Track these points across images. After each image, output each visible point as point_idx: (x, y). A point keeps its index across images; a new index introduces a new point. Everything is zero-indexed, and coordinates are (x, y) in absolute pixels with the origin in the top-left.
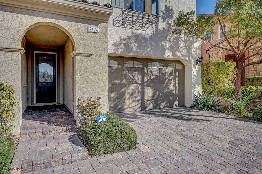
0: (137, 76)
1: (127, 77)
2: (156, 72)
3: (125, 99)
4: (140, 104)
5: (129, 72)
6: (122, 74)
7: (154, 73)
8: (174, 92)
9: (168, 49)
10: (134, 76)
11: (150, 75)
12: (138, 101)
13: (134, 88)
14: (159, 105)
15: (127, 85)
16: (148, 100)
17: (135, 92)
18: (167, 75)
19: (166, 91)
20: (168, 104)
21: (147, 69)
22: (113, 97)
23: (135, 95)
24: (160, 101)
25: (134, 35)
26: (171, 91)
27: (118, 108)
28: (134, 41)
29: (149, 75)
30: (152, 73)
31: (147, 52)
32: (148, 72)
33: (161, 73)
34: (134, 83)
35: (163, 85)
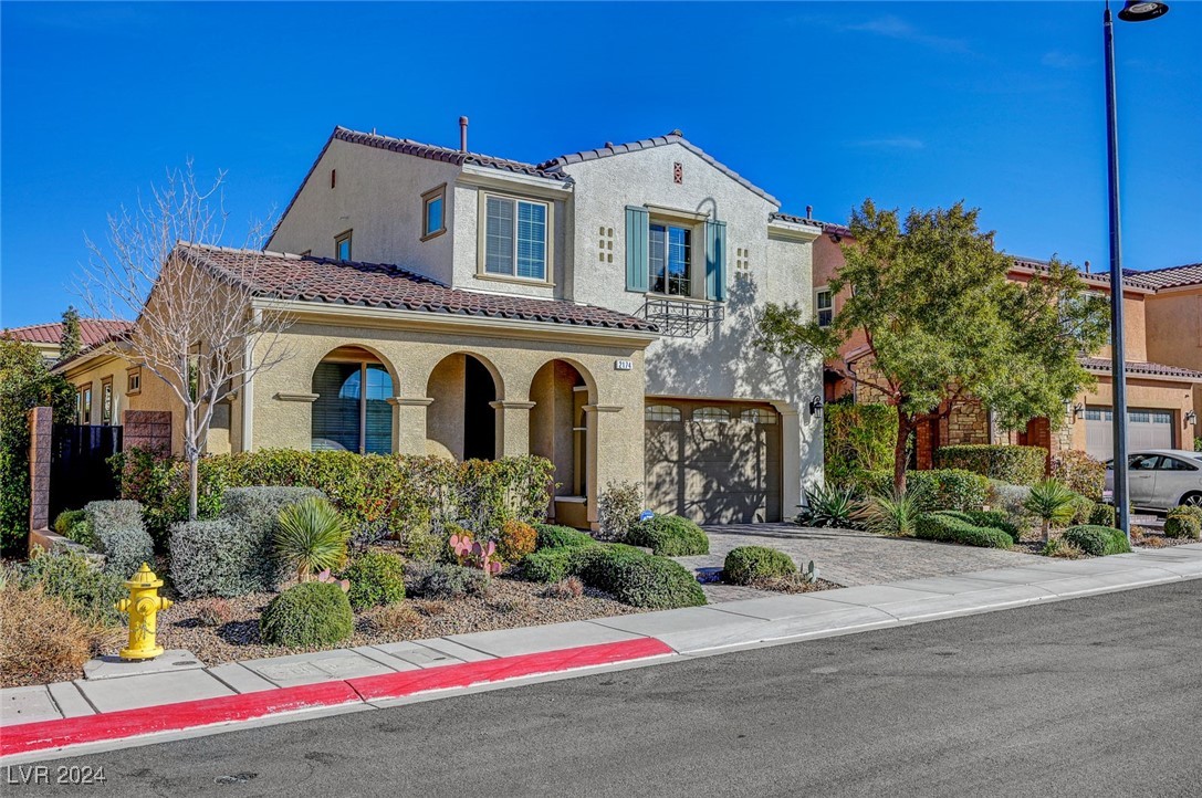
0: (670, 443)
1: (649, 445)
2: (713, 433)
5: (652, 435)
7: (707, 435)
8: (754, 484)
9: (741, 378)
10: (662, 444)
11: (697, 441)
12: (671, 503)
13: (662, 472)
14: (718, 515)
16: (693, 503)
17: (664, 481)
18: (738, 440)
19: (736, 482)
20: (740, 516)
21: (691, 426)
23: (663, 490)
24: (721, 507)
25: (669, 349)
26: (747, 481)
28: (667, 365)
29: (695, 441)
30: (702, 435)
31: (696, 388)
32: (692, 430)
33: (724, 436)
34: (663, 460)
35: (727, 466)
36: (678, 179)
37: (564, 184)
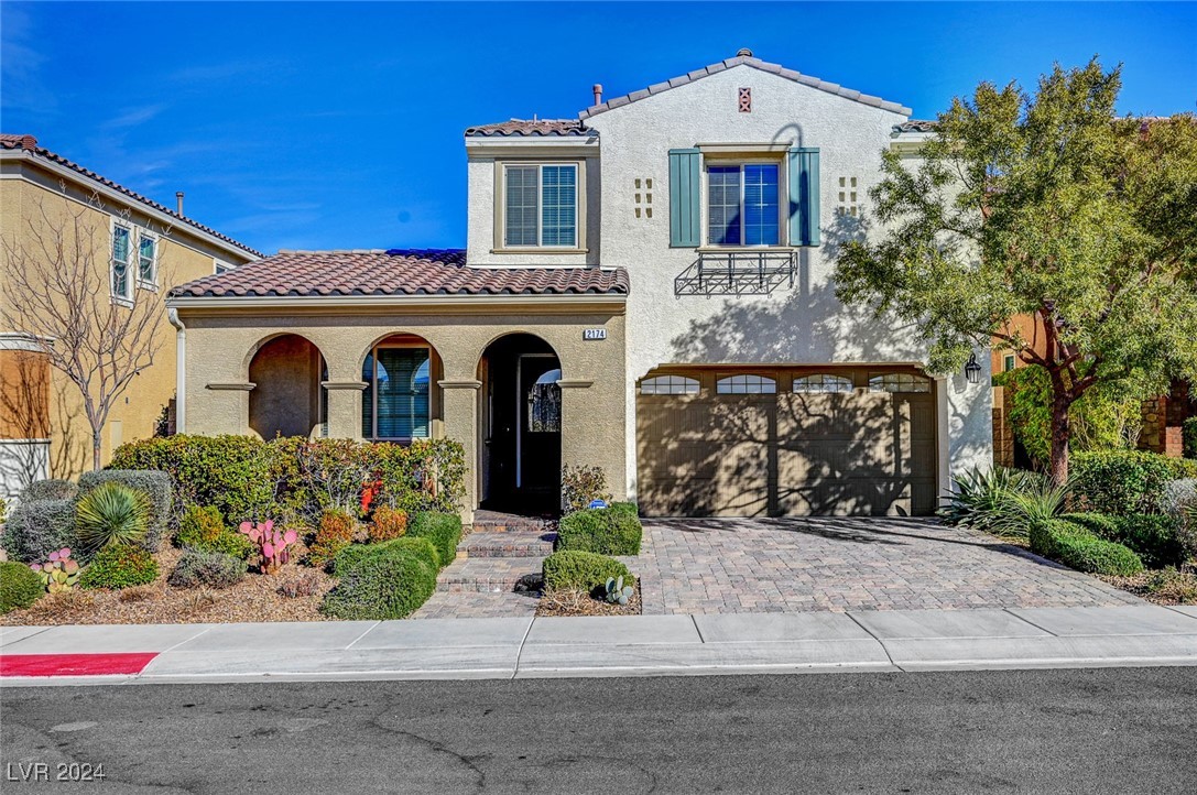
0: (756, 420)
1: (725, 423)
2: (822, 407)
3: (716, 483)
4: (766, 500)
5: (731, 411)
6: (710, 415)
7: (812, 409)
8: (891, 469)
9: (846, 338)
10: (744, 422)
11: (797, 417)
12: (758, 490)
13: (743, 454)
14: (833, 506)
15: (724, 446)
16: (791, 491)
17: (748, 465)
18: (862, 415)
19: (858, 467)
20: (868, 508)
21: (788, 399)
22: (683, 478)
23: (747, 475)
24: (837, 496)
25: (733, 311)
26: (879, 464)
27: (696, 507)
28: (730, 329)
29: (794, 417)
30: (806, 409)
31: (775, 355)
32: (790, 404)
33: (840, 410)
34: (747, 440)
35: (846, 447)
36: (745, 106)
37: (587, 138)
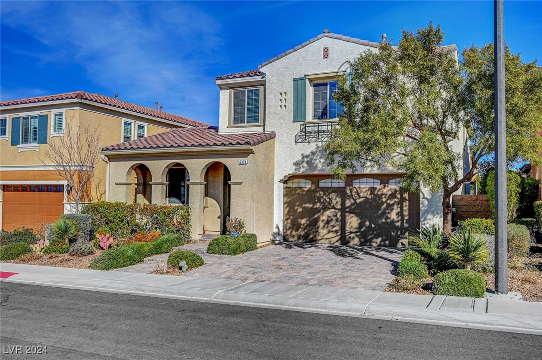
0: (336, 199)
1: (322, 200)
2: (366, 194)
3: (318, 227)
4: (340, 236)
5: (325, 194)
6: (315, 197)
7: (362, 195)
8: (399, 224)
10: (330, 199)
11: (354, 198)
12: (336, 232)
13: (330, 215)
14: (370, 241)
15: (322, 211)
16: (351, 233)
17: (332, 220)
18: (385, 197)
19: (383, 222)
20: (387, 242)
21: (350, 190)
22: (304, 225)
23: (331, 224)
24: (373, 236)
25: (320, 149)
26: (393, 221)
27: (309, 238)
28: (318, 157)
30: (358, 194)
32: (351, 193)
33: (374, 195)
34: (331, 208)
35: (377, 213)
36: (326, 56)
37: (261, 77)
